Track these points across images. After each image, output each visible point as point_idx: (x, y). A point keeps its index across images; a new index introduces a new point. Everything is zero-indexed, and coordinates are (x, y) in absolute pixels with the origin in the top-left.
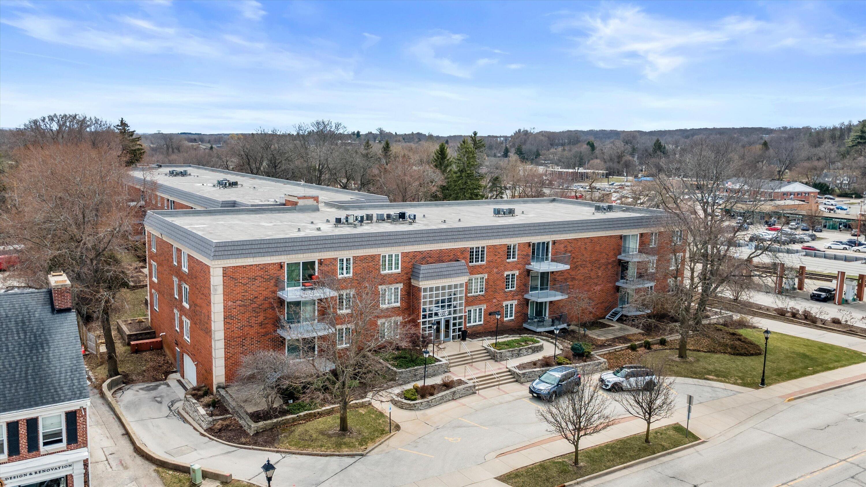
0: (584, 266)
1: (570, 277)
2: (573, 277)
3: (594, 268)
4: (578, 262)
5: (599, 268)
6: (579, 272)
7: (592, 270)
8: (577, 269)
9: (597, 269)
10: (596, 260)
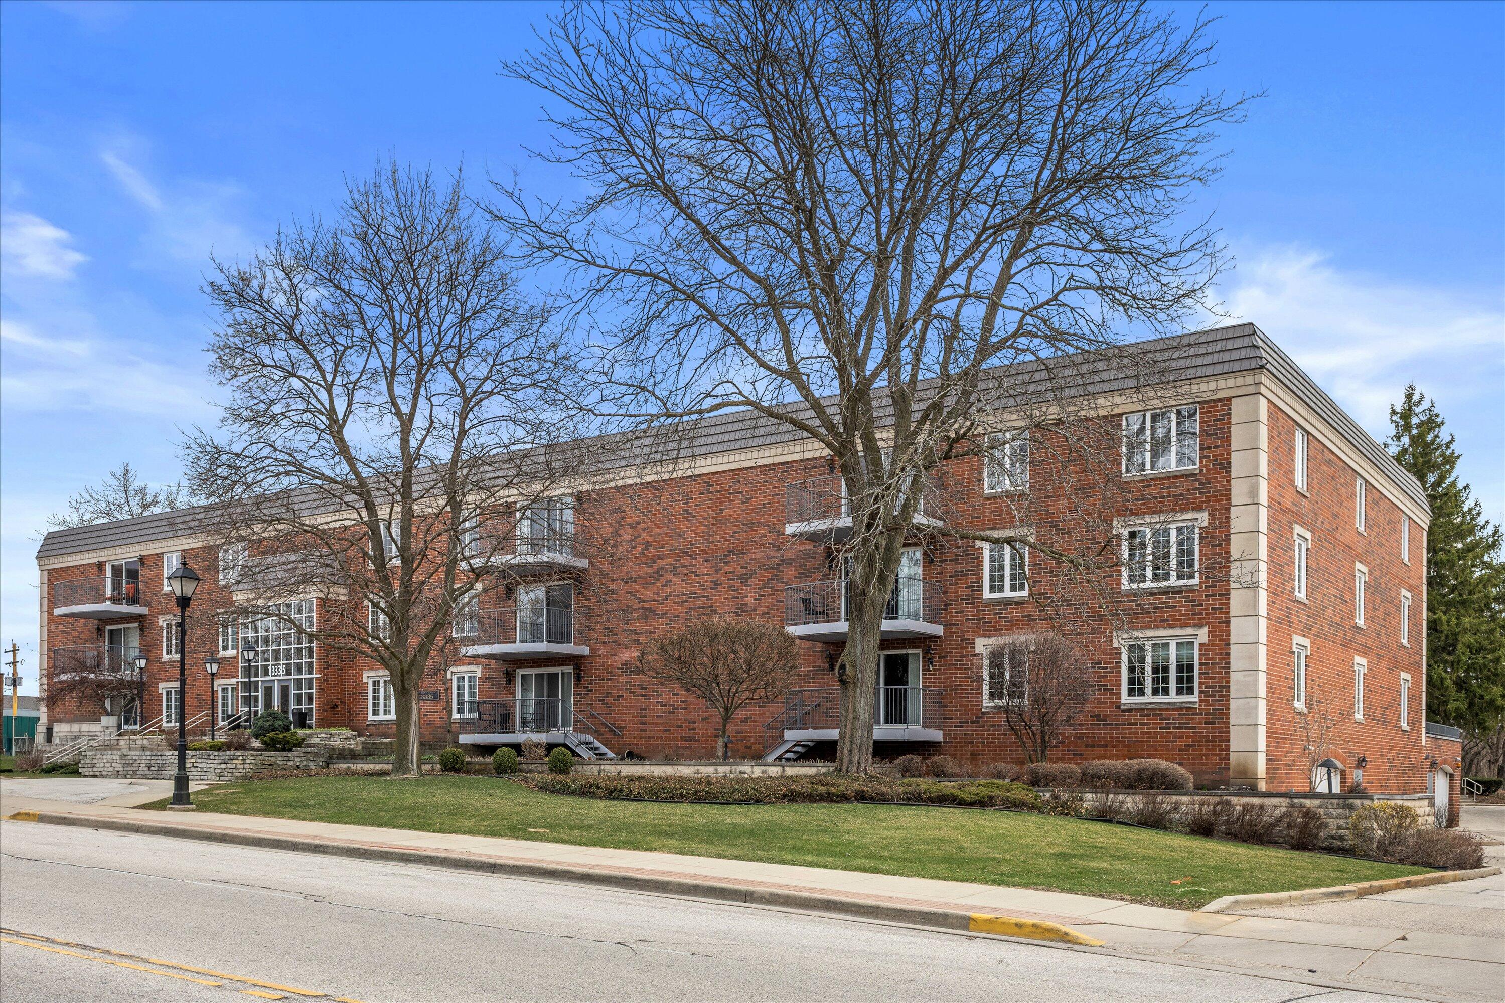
0: (684, 571)
1: (637, 605)
2: (647, 605)
3: (722, 579)
4: (661, 557)
5: (744, 579)
6: (667, 589)
7: (716, 584)
8: (662, 581)
9: (737, 584)
10: (731, 552)
